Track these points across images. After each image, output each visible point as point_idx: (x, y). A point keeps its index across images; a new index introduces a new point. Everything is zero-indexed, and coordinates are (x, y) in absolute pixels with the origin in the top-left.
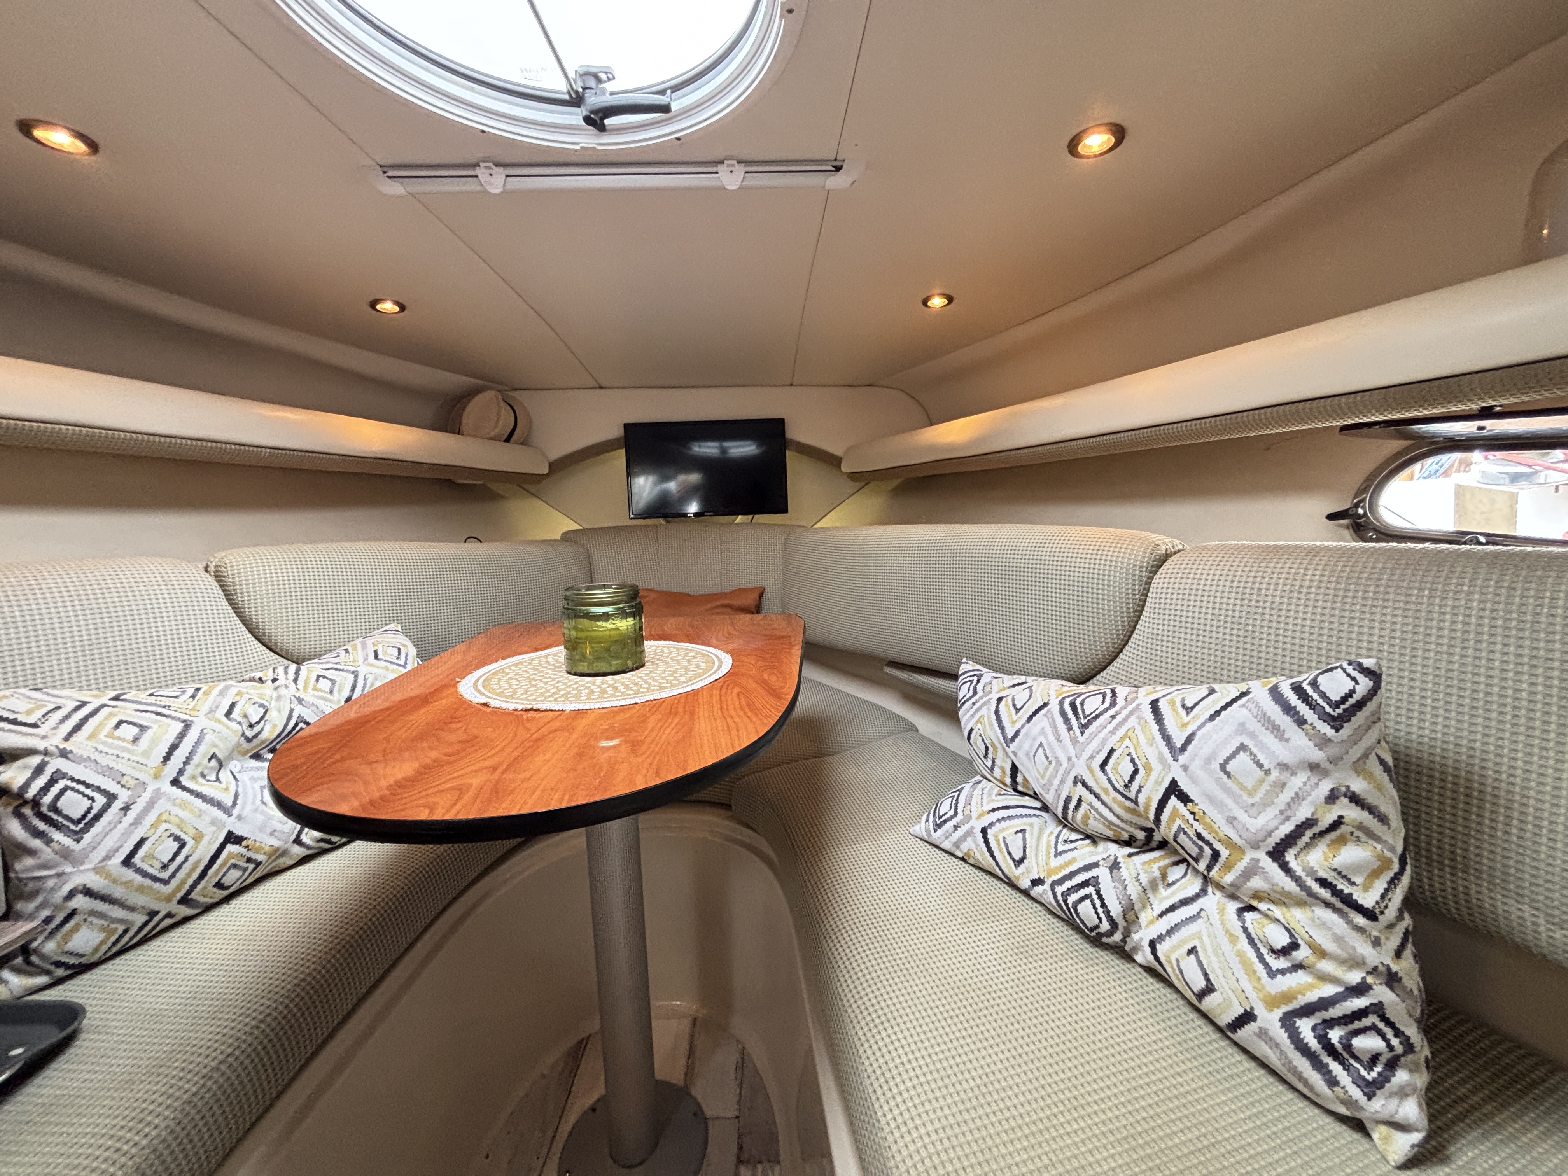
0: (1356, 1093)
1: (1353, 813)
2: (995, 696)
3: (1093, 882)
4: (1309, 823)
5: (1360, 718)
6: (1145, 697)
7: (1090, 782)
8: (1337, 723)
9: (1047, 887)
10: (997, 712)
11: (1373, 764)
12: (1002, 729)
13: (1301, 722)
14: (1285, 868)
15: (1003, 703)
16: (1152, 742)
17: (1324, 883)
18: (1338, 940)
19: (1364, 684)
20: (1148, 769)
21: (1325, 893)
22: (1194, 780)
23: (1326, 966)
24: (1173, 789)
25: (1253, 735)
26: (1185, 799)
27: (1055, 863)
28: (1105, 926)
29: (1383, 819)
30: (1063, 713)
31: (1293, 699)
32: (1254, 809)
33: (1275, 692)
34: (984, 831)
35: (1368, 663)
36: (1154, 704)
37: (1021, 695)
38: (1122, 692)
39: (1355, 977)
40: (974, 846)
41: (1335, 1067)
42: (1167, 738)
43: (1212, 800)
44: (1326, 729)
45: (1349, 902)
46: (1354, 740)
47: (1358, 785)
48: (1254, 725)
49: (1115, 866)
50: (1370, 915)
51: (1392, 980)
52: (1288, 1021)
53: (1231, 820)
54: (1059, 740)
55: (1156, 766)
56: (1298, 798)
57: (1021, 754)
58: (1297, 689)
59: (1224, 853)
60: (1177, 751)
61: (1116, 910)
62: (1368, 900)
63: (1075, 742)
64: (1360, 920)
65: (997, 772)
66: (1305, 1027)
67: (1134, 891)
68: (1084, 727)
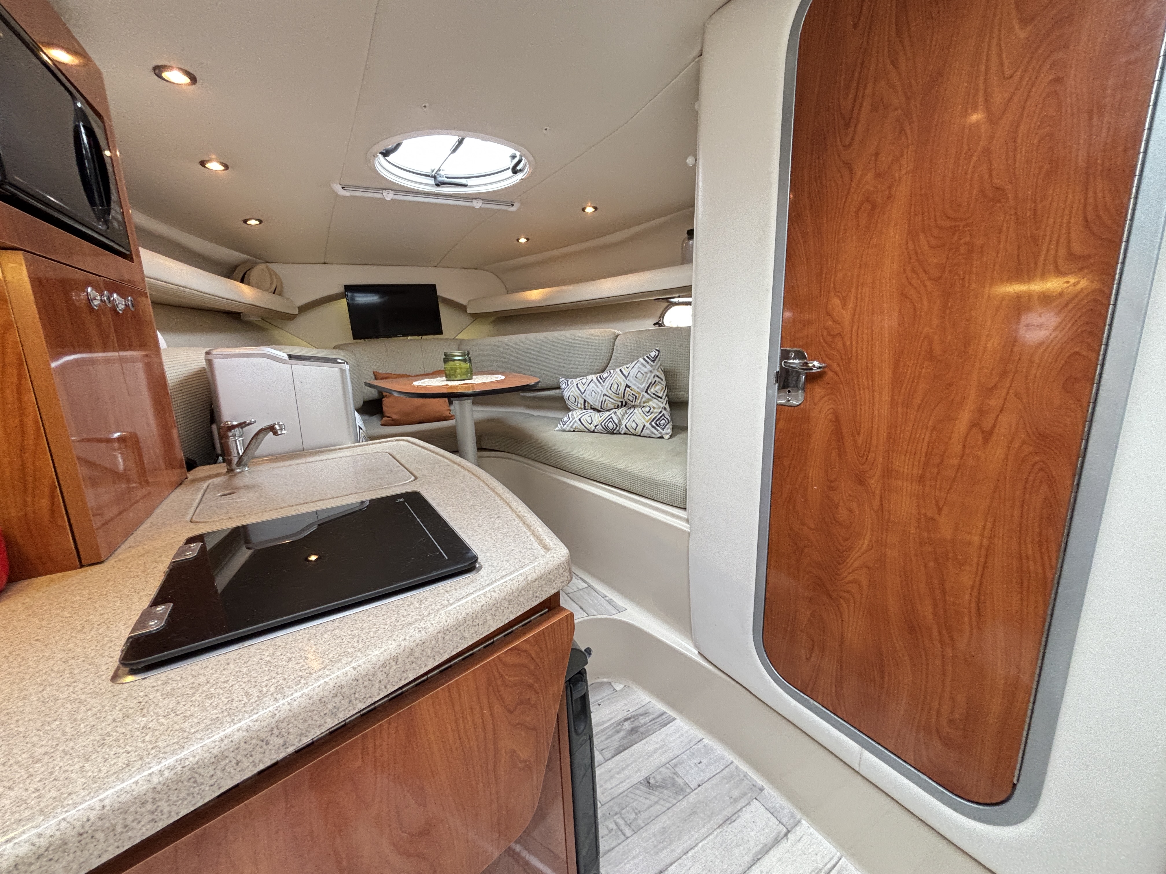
0: (661, 431)
1: (657, 379)
2: (575, 384)
3: (611, 418)
4: (651, 383)
5: (657, 360)
6: (618, 370)
7: (607, 394)
8: (653, 361)
9: (600, 426)
10: (578, 387)
11: (660, 369)
12: (580, 391)
13: (648, 363)
14: (648, 393)
15: (579, 385)
16: (621, 378)
17: (654, 394)
18: (657, 404)
19: (657, 352)
20: (621, 384)
21: (654, 396)
22: (631, 382)
23: (655, 410)
24: (627, 386)
25: (640, 368)
26: (629, 387)
27: (600, 419)
28: (615, 426)
29: (662, 380)
30: (598, 380)
31: (647, 359)
32: (642, 384)
33: (644, 359)
34: (580, 420)
35: (657, 348)
36: (621, 370)
37: (584, 381)
38: (612, 371)
39: (659, 411)
40: (578, 425)
41: (658, 428)
42: (624, 375)
43: (635, 385)
44: (652, 363)
45: (658, 396)
46: (656, 365)
47: (658, 374)
48: (641, 366)
49: (615, 413)
50: (661, 398)
51: (665, 409)
52: (651, 424)
53: (638, 388)
54: (597, 387)
55: (623, 383)
56: (649, 378)
57: (587, 396)
58: (647, 357)
59: (637, 396)
60: (626, 377)
61: (617, 421)
62: (660, 395)
63: (602, 386)
64: (660, 399)
65: (579, 405)
66: (653, 423)
67: (620, 416)
68: (604, 382)
